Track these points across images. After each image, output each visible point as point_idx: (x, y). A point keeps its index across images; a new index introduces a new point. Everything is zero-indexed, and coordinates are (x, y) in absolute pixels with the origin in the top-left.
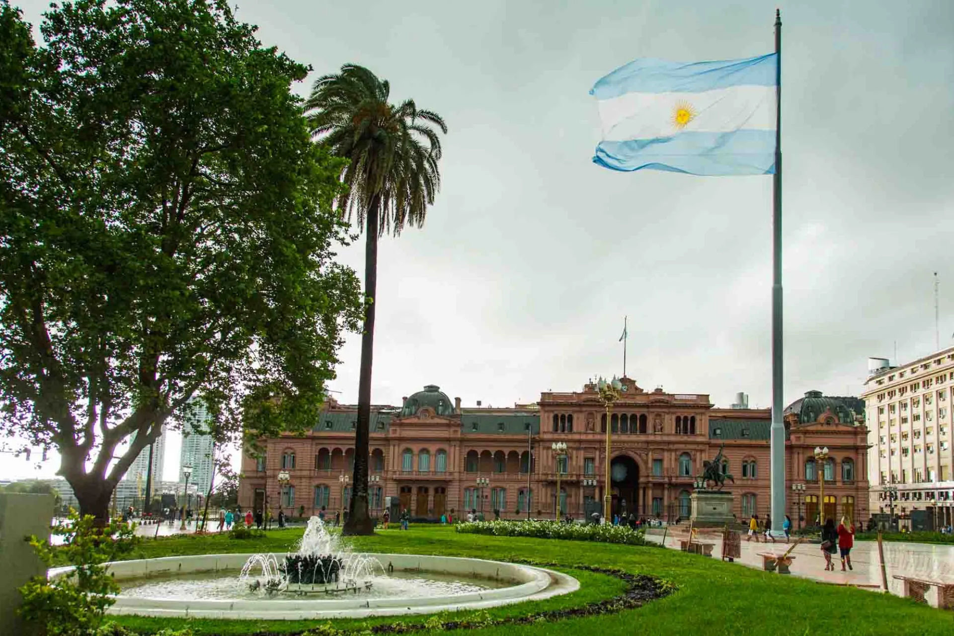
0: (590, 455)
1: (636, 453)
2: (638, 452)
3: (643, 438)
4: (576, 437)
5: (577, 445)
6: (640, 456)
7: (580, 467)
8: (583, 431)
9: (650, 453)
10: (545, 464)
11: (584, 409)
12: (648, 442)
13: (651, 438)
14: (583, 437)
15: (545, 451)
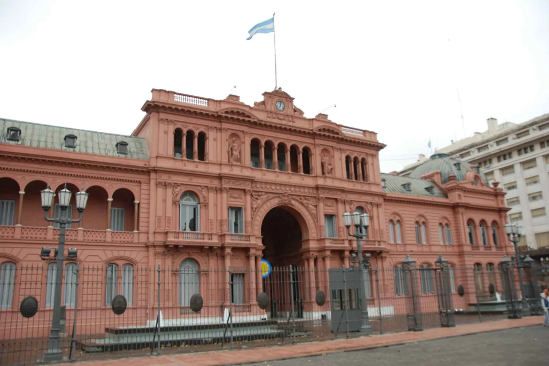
0: (237, 203)
1: (302, 204)
2: (305, 202)
3: (309, 181)
4: (215, 170)
5: (215, 183)
6: (306, 208)
7: (221, 221)
8: (225, 160)
9: (321, 205)
10: (160, 213)
11: (225, 125)
12: (317, 188)
13: (321, 182)
14: (226, 170)
15: (160, 190)
